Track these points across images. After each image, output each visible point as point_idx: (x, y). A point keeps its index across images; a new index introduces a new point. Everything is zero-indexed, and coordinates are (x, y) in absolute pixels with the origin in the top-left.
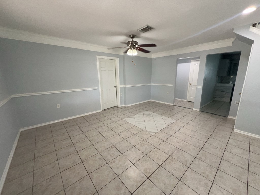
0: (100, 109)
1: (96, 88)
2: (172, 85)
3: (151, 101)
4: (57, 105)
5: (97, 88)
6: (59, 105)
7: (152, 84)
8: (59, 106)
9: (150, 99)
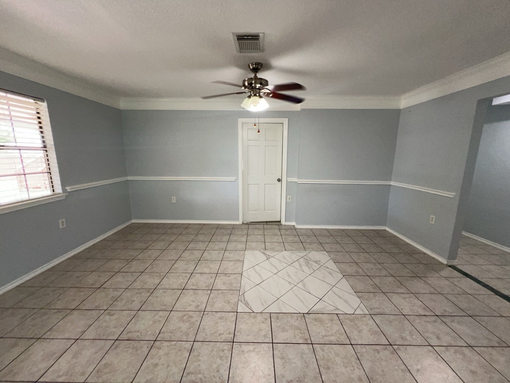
0: (238, 220)
1: (233, 179)
2: (451, 195)
3: (385, 230)
4: (173, 197)
5: (235, 178)
6: (175, 197)
7: (392, 183)
8: (174, 200)
9: (385, 225)
